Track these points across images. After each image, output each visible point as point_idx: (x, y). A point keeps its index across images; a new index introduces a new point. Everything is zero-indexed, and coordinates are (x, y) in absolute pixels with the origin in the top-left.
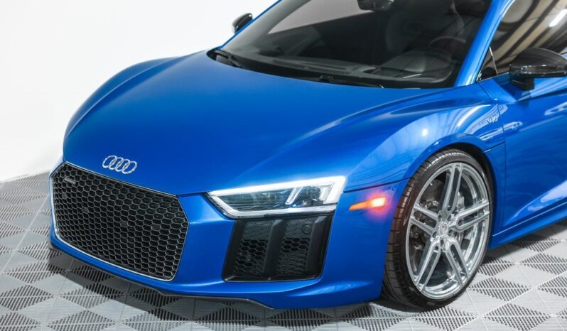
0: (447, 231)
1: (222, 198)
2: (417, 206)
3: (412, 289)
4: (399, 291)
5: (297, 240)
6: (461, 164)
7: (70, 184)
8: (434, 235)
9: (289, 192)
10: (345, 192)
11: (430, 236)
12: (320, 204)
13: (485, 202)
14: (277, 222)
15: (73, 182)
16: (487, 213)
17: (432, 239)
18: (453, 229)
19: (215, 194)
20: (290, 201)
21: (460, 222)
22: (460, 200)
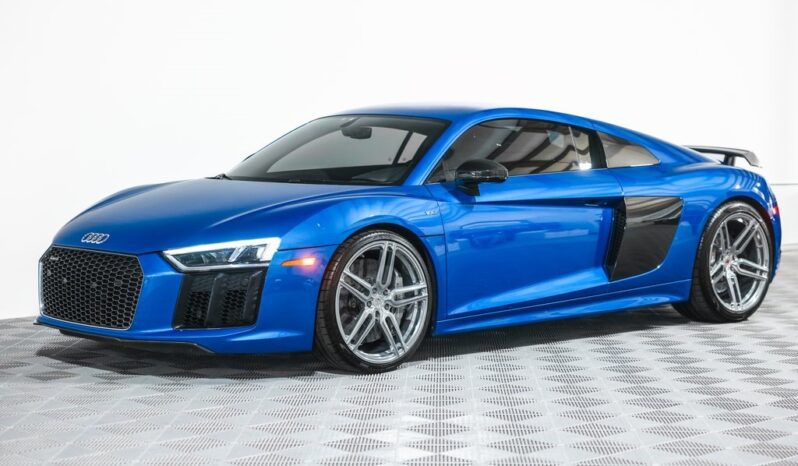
0: (383, 304)
1: (174, 256)
2: (347, 271)
3: (342, 346)
4: (331, 348)
5: (236, 291)
6: (394, 244)
7: (54, 261)
8: (369, 304)
9: (231, 251)
10: (279, 250)
11: (363, 304)
12: (258, 261)
13: (423, 285)
14: (221, 275)
15: (57, 259)
16: (425, 294)
17: (366, 308)
18: (390, 303)
19: (170, 253)
20: (233, 259)
21: (397, 298)
22: (399, 280)
